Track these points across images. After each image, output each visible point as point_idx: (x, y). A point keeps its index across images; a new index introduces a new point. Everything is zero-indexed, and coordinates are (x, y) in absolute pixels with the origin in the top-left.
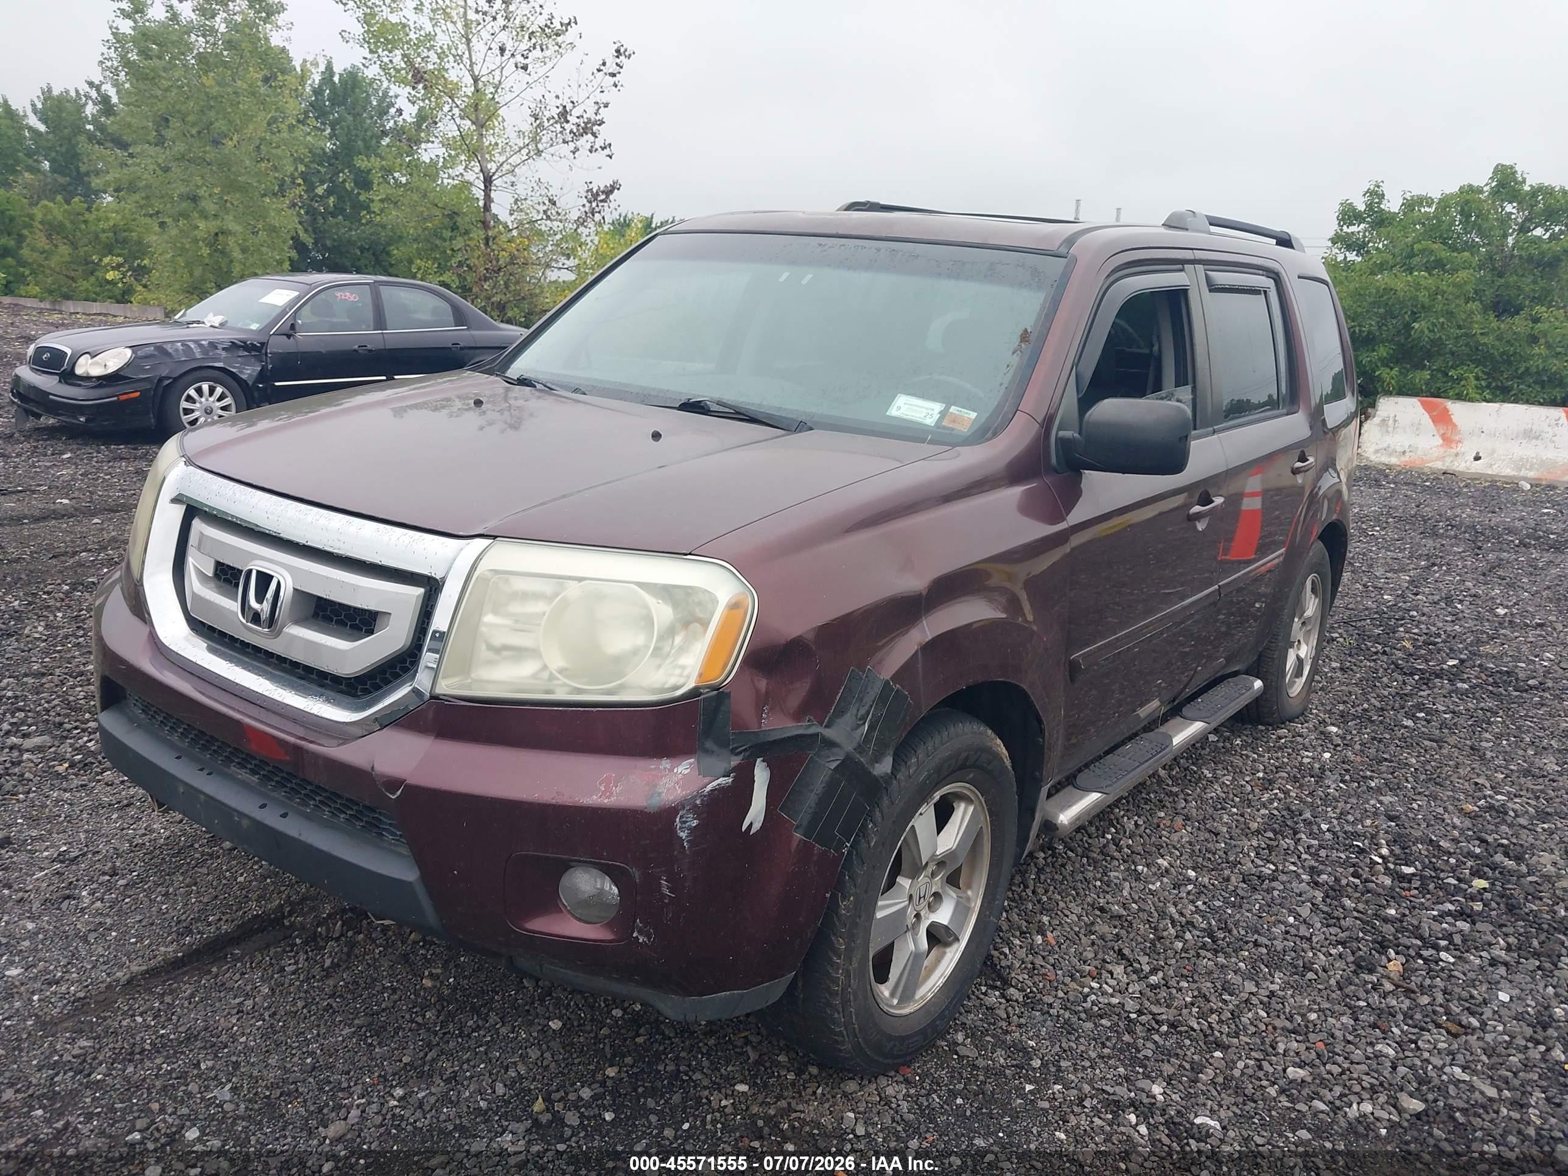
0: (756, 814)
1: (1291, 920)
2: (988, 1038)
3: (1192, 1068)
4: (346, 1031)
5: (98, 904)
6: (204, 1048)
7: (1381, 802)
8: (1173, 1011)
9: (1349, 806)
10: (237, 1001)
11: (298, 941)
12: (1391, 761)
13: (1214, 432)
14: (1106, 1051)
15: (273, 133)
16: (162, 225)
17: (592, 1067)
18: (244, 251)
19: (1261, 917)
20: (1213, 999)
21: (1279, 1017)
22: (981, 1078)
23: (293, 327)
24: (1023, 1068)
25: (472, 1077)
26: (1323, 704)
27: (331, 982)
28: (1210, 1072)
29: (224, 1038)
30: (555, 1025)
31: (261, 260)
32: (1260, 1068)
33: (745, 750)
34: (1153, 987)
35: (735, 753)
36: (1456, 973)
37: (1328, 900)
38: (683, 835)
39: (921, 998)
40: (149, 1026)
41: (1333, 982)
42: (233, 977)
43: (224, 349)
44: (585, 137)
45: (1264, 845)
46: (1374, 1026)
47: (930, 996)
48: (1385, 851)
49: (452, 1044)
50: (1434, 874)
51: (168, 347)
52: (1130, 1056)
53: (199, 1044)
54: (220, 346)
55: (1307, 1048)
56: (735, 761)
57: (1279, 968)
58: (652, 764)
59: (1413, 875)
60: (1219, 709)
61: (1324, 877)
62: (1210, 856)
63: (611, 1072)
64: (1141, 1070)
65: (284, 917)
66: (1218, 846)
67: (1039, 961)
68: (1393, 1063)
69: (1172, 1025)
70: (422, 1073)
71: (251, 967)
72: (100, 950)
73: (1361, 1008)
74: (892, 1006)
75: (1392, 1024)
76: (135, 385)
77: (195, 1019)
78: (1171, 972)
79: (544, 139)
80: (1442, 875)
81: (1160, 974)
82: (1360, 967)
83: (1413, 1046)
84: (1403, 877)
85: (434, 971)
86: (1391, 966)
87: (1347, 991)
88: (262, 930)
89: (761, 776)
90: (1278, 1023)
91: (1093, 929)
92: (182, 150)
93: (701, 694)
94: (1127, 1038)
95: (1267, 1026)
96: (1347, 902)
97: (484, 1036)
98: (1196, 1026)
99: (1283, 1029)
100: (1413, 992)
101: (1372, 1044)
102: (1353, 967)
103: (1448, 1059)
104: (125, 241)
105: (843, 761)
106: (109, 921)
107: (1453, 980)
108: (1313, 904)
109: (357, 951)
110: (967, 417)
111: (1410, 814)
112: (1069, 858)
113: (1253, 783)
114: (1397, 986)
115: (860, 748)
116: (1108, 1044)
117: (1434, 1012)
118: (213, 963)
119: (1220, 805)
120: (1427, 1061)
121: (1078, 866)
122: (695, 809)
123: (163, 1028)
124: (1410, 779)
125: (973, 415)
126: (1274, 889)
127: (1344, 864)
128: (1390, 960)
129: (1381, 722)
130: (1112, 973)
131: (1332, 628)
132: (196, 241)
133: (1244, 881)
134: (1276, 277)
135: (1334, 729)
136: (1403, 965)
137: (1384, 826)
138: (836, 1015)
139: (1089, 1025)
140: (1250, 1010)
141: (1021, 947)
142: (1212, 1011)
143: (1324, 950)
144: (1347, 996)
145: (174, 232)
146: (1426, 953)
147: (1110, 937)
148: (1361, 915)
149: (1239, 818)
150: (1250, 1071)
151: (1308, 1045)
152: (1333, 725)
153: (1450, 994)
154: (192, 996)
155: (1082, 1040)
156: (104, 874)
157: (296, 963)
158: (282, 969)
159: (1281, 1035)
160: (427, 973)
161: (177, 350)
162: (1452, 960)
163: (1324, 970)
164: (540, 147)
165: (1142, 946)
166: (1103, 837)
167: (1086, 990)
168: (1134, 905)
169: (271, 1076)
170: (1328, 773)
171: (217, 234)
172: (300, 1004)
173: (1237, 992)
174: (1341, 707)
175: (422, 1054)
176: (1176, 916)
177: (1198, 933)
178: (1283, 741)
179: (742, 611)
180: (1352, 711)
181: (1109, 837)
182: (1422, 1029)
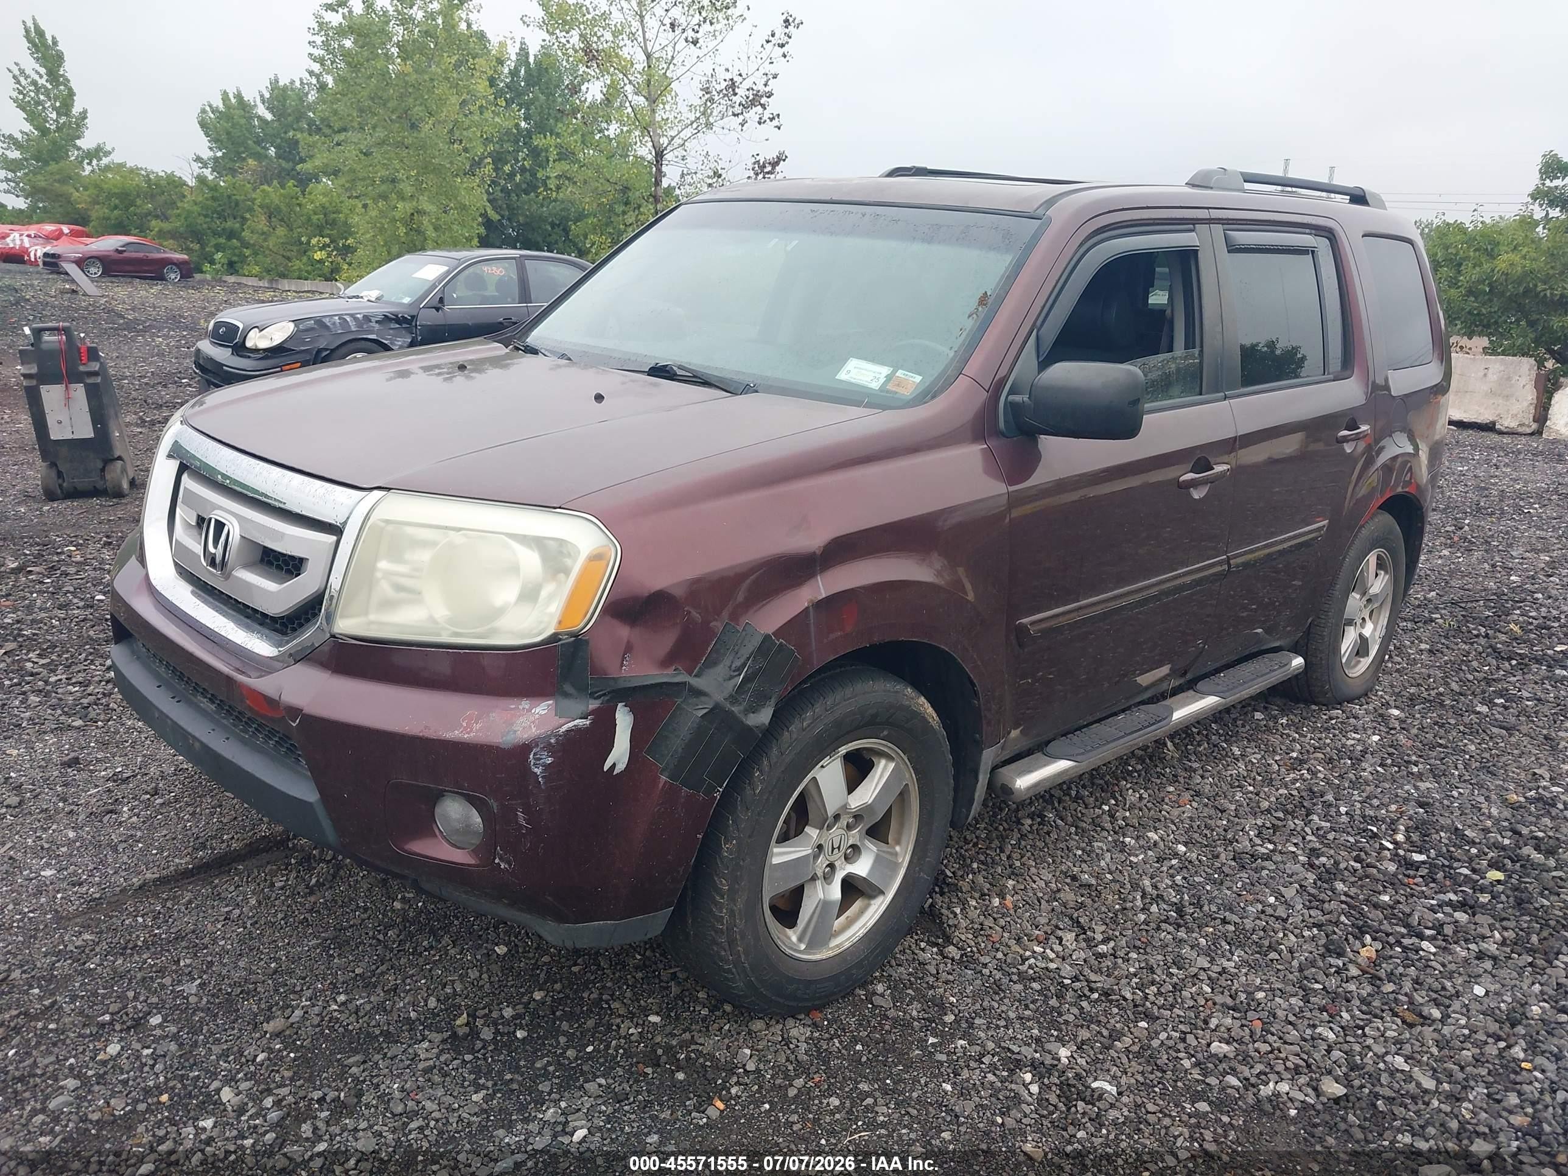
0: (619, 754)
1: (1272, 900)
2: (910, 991)
3: (1110, 1036)
4: (315, 942)
5: (135, 819)
6: (187, 948)
7: (1416, 788)
8: (1111, 980)
9: (1379, 790)
10: (227, 909)
11: (293, 861)
12: (1446, 747)
13: (1225, 398)
14: (1028, 1013)
15: (466, 116)
16: (365, 206)
17: (522, 990)
18: (436, 229)
19: (1240, 895)
20: (1159, 971)
21: (1222, 993)
22: (887, 1027)
23: (441, 300)
24: (934, 1021)
25: (410, 990)
26: (1392, 686)
27: (312, 899)
28: (1128, 1040)
29: (206, 940)
30: (501, 950)
31: (451, 237)
32: (1184, 1040)
33: (604, 695)
34: (1100, 956)
35: (592, 696)
36: (1433, 964)
37: (1319, 883)
38: (538, 771)
39: (837, 946)
40: (146, 926)
41: (1295, 963)
42: (229, 890)
43: (377, 322)
44: (755, 109)
45: (1268, 825)
46: (1322, 1009)
47: (847, 945)
48: (1400, 837)
49: (403, 961)
50: (1446, 863)
51: (326, 321)
52: (1051, 1020)
53: (184, 944)
54: (373, 320)
55: (1242, 1026)
56: (594, 705)
57: (1241, 946)
58: (512, 704)
59: (1423, 862)
60: (1241, 685)
61: (1323, 859)
62: (1208, 832)
63: (538, 995)
64: (1055, 1033)
65: (288, 839)
66: (1219, 823)
67: (989, 922)
68: (1329, 1046)
69: (1106, 994)
70: (368, 984)
71: (247, 882)
72: (125, 858)
73: (1315, 990)
74: (800, 952)
75: (1343, 1009)
76: (297, 356)
77: (186, 921)
78: (1123, 943)
79: (715, 113)
80: (1455, 865)
81: (1112, 944)
82: (1328, 950)
83: (1360, 1032)
84: (1412, 865)
85: (407, 895)
86: (1364, 952)
87: (1306, 973)
88: (267, 850)
89: (624, 721)
90: (1219, 999)
91: (1058, 896)
92: (382, 135)
93: (560, 640)
94: (1053, 1002)
95: (1207, 1000)
96: (1340, 886)
97: (434, 955)
98: (1128, 996)
99: (1223, 1005)
100: (1380, 979)
101: (1314, 1026)
102: (1322, 950)
103: (1393, 1048)
104: (334, 223)
105: (712, 710)
106: (139, 834)
107: (1428, 970)
108: (1301, 886)
109: (342, 873)
110: (912, 380)
111: (1446, 802)
112: (1057, 827)
113: (1281, 763)
114: (1364, 972)
115: (733, 699)
116: (1031, 1006)
117: (1396, 1000)
118: (217, 876)
119: (1237, 783)
120: (1369, 1048)
121: (1063, 834)
122: (550, 749)
123: (158, 928)
124: (1460, 766)
125: (918, 379)
126: (1263, 868)
127: (1350, 848)
128: (1364, 946)
129: (1452, 707)
130: (1060, 939)
131: (1436, 608)
132: (394, 220)
133: (1234, 859)
134: (1329, 234)
135: (1396, 712)
136: (1377, 951)
137: (1411, 812)
138: (723, 953)
139: (1019, 987)
140: (1194, 985)
141: (976, 908)
142: (1153, 983)
143: (1297, 931)
144: (1306, 978)
145: (374, 213)
146: (1406, 941)
147: (1072, 904)
148: (1349, 899)
149: (1253, 796)
150: (1171, 1043)
151: (1244, 1022)
152: (1396, 707)
153: (1421, 984)
154: (190, 902)
155: (1006, 1001)
156: (147, 793)
157: (288, 880)
158: (272, 885)
159: (1219, 1011)
160: (399, 896)
161: (334, 324)
162: (1433, 950)
163: (1291, 952)
164: (711, 120)
165: (1103, 916)
166: (1100, 808)
167: (1028, 953)
168: (1108, 876)
169: (236, 975)
170: (1368, 756)
171: (412, 214)
172: (280, 916)
173: (1187, 966)
174: (1412, 690)
175: (374, 967)
176: (1149, 889)
177: (1165, 906)
178: (1333, 722)
179: (604, 563)
180: (1425, 694)
181: (1106, 808)
182: (1376, 1016)
